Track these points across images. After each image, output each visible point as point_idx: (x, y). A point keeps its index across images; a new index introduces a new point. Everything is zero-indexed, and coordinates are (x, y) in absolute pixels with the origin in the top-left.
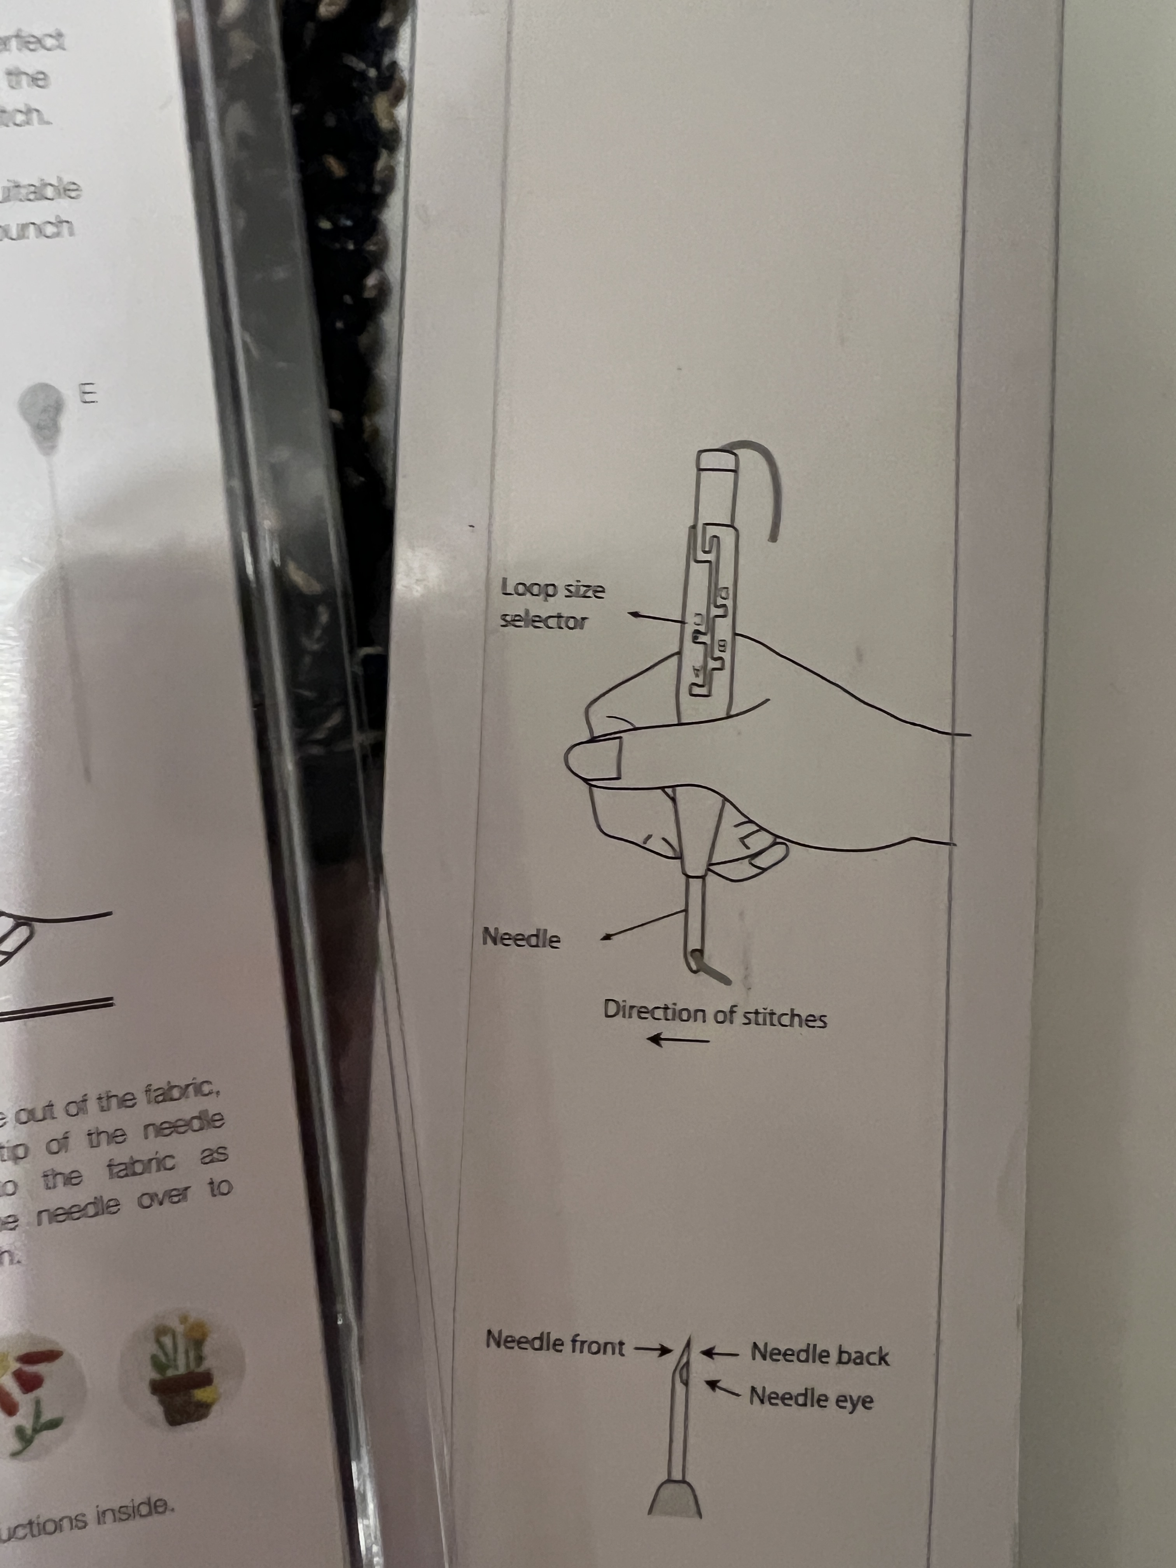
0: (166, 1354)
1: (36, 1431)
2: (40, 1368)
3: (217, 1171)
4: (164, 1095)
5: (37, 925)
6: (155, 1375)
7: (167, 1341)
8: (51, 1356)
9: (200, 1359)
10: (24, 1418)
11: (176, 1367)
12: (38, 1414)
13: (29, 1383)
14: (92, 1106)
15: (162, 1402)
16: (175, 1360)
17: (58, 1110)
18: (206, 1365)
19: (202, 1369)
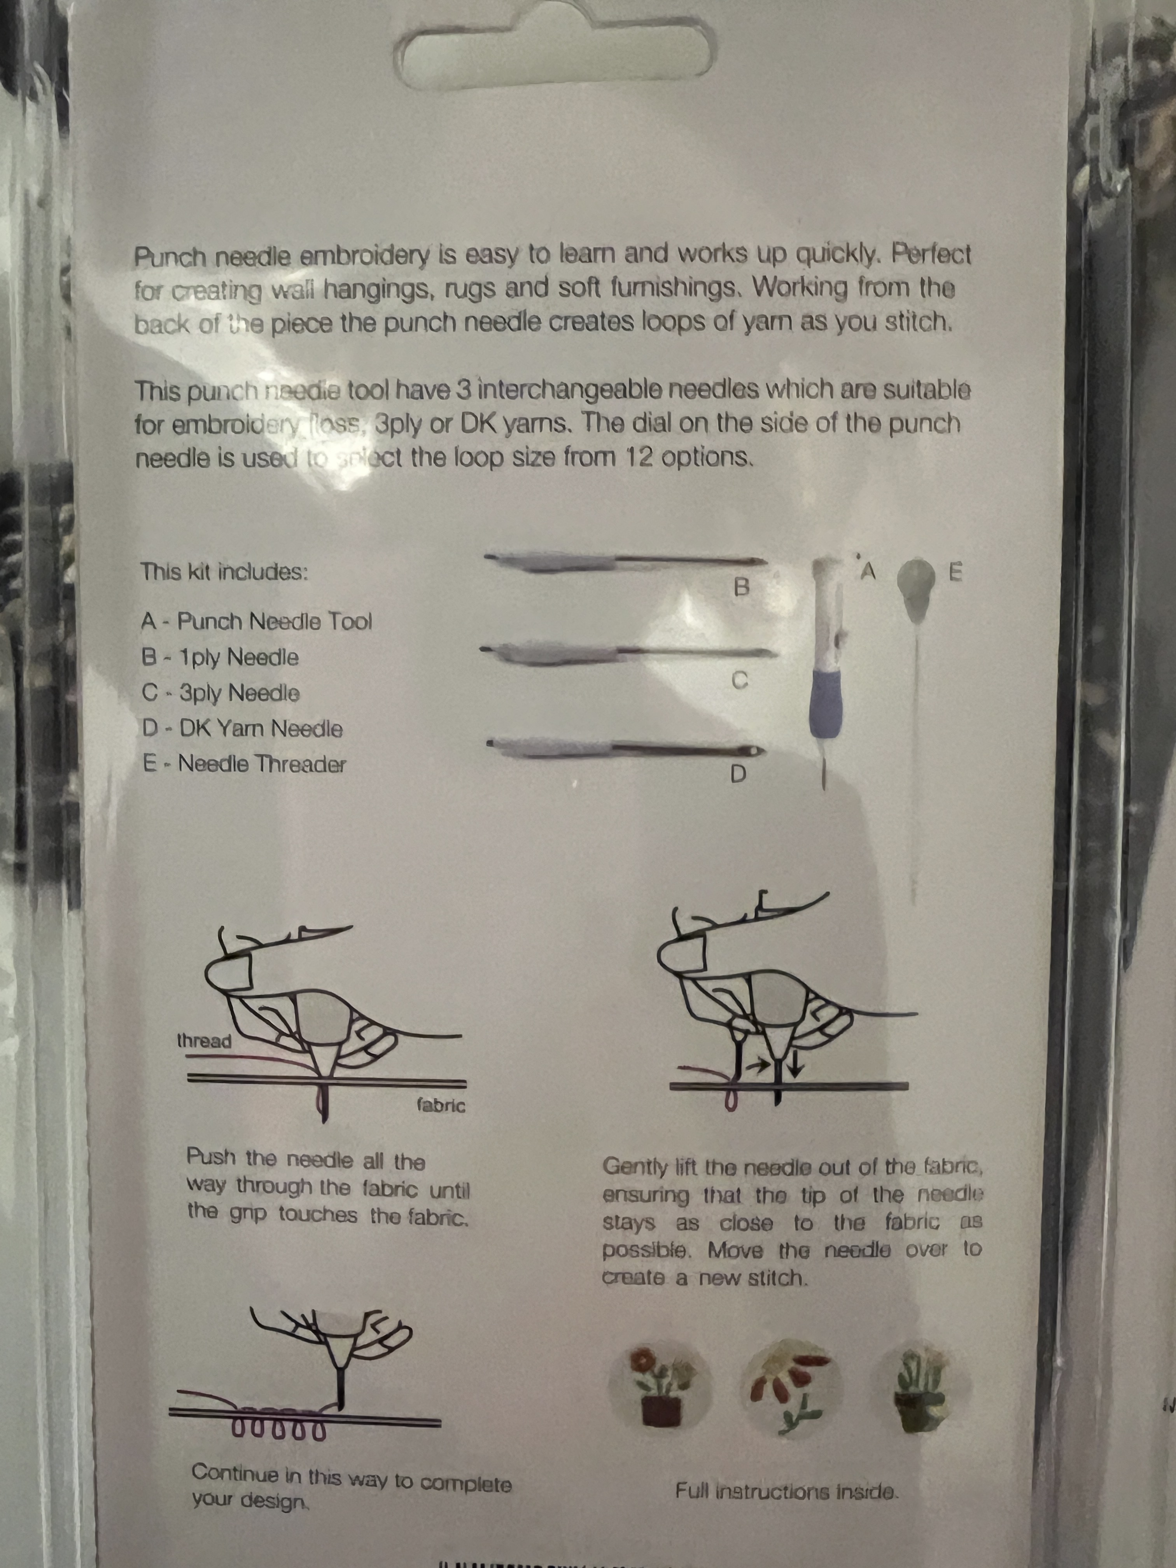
0: (910, 1373)
1: (801, 1417)
2: (809, 1370)
3: (972, 1235)
4: (939, 1169)
5: (856, 1016)
6: (899, 1390)
7: (913, 1365)
8: (821, 1361)
9: (936, 1383)
10: (793, 1406)
11: (917, 1385)
12: (804, 1405)
13: (801, 1380)
14: (881, 1166)
15: (901, 1412)
16: (917, 1380)
17: (853, 1168)
18: (939, 1390)
19: (936, 1392)
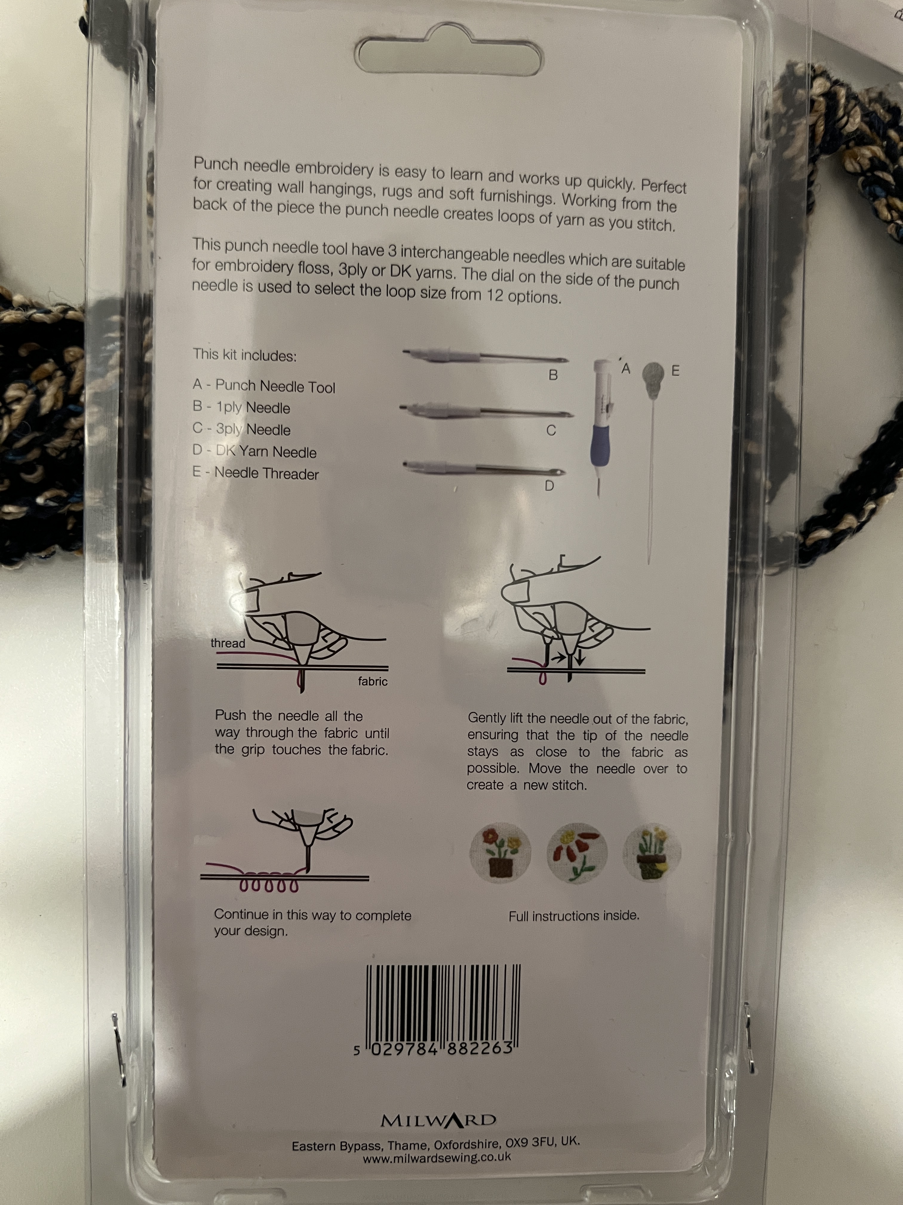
0: (646, 844)
1: (582, 870)
2: (588, 841)
3: (681, 761)
4: (663, 720)
5: (615, 629)
6: (640, 854)
7: (648, 838)
8: (595, 836)
9: (661, 849)
10: (578, 864)
11: (650, 852)
12: (584, 863)
13: (583, 847)
14: (629, 719)
15: (641, 867)
16: (650, 848)
17: (613, 720)
18: (664, 852)
19: (661, 854)
